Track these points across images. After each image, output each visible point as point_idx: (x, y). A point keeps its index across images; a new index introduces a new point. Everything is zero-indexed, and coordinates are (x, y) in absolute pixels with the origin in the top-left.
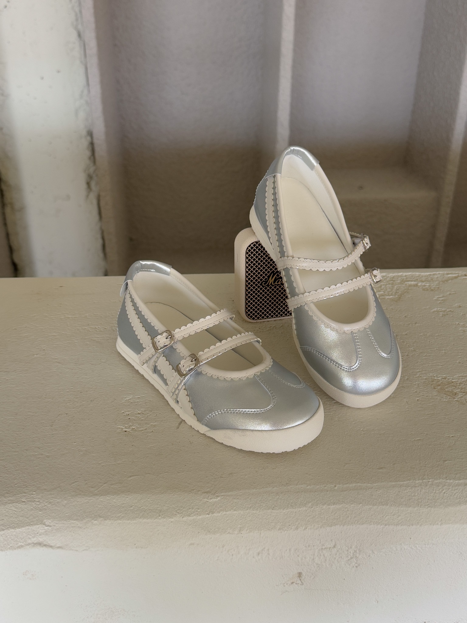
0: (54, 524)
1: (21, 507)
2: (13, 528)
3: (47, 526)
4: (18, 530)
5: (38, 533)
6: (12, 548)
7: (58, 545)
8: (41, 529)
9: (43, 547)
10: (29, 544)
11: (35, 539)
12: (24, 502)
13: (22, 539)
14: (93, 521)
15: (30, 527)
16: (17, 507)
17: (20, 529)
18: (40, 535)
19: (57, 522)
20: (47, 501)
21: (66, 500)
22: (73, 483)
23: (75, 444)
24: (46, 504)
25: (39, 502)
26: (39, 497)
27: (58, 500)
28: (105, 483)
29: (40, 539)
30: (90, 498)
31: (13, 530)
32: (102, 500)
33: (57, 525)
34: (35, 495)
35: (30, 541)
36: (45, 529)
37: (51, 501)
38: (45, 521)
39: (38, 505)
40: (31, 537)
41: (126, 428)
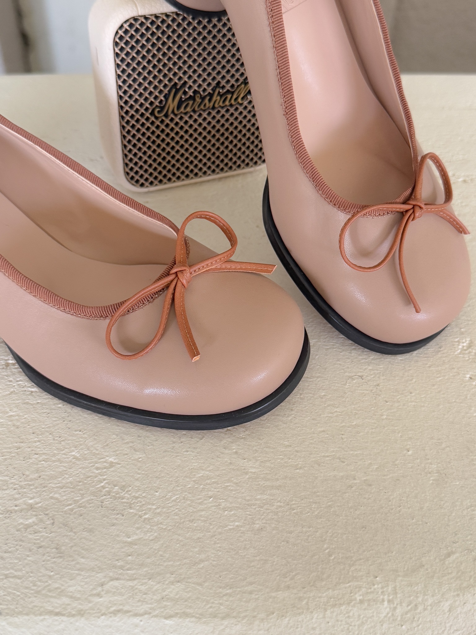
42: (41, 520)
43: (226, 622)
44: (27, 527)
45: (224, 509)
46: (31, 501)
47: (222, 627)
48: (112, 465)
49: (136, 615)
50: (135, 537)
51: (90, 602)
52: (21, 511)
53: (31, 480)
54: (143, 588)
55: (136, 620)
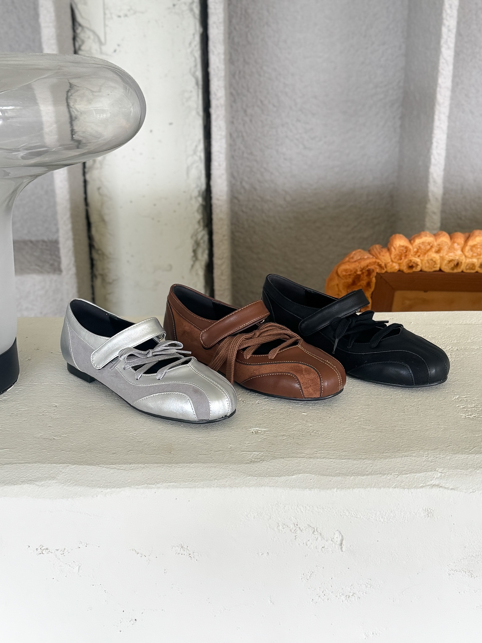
0: (446, 472)
1: (415, 460)
2: (414, 473)
3: (440, 473)
4: (418, 475)
5: (434, 477)
6: (416, 487)
7: (450, 488)
8: (435, 475)
9: (440, 487)
10: (428, 485)
11: (432, 482)
12: (415, 456)
13: (423, 481)
14: (476, 470)
15: (427, 473)
16: (412, 459)
17: (419, 474)
18: (436, 479)
19: (448, 470)
20: (434, 456)
21: (448, 456)
22: (449, 446)
23: (432, 424)
24: (434, 458)
25: (428, 457)
26: (426, 453)
27: (443, 456)
28: (475, 447)
29: (437, 482)
30: (468, 456)
31: (414, 474)
32: (478, 457)
33: (448, 472)
34: (422, 452)
35: (428, 483)
36: (439, 475)
37: (438, 456)
38: (437, 469)
39: (428, 458)
40: (429, 480)
41: (468, 415)
42: (289, 438)
43: (365, 460)
44: (284, 439)
45: (359, 437)
46: (283, 434)
47: (364, 462)
48: (311, 426)
49: (331, 459)
50: (326, 442)
51: (313, 455)
52: (280, 436)
53: (281, 429)
54: (332, 453)
55: (331, 460)
